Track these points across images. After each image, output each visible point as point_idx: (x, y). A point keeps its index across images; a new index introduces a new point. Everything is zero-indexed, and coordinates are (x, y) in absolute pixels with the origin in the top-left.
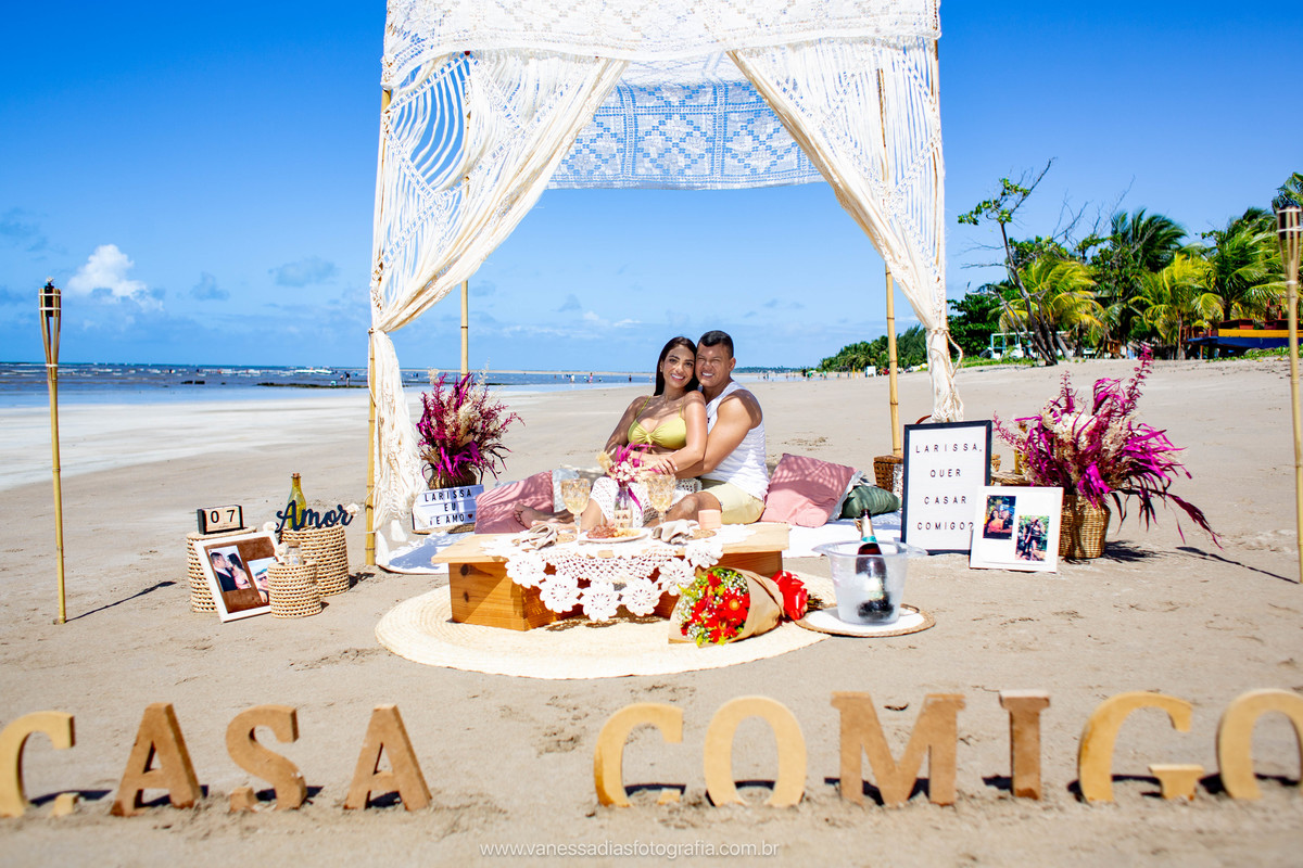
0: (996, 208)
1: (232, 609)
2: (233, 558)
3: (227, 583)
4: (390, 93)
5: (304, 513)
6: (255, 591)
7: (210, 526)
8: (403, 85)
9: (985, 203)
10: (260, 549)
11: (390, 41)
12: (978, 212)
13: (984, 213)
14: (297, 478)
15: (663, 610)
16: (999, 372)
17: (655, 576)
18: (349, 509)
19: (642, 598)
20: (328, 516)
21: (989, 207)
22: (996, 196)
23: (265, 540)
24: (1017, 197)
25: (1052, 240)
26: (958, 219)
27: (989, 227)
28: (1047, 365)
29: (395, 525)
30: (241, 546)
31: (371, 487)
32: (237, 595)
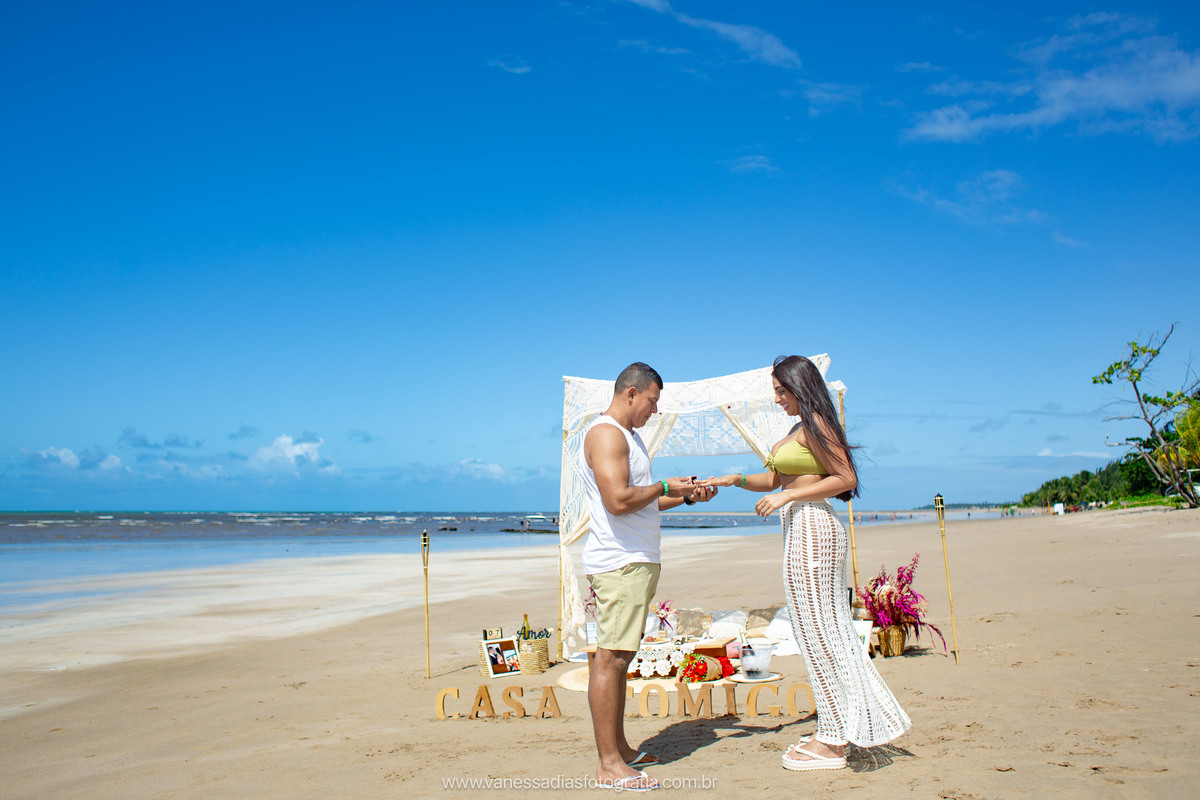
0: (1128, 368)
2: (497, 649)
3: (494, 661)
4: (566, 432)
5: (529, 632)
6: (505, 665)
7: (488, 636)
8: (573, 428)
9: (1116, 364)
10: (508, 646)
11: (566, 408)
12: (1111, 371)
13: (1115, 374)
14: (526, 616)
15: (673, 673)
16: (1144, 515)
17: (669, 658)
18: (549, 630)
19: (663, 668)
20: (540, 634)
21: (1120, 368)
22: (1127, 357)
23: (512, 642)
24: (1145, 357)
25: (1182, 395)
26: (1092, 380)
27: (1122, 386)
28: (1191, 507)
29: (571, 639)
30: (500, 643)
31: (560, 620)
32: (498, 667)
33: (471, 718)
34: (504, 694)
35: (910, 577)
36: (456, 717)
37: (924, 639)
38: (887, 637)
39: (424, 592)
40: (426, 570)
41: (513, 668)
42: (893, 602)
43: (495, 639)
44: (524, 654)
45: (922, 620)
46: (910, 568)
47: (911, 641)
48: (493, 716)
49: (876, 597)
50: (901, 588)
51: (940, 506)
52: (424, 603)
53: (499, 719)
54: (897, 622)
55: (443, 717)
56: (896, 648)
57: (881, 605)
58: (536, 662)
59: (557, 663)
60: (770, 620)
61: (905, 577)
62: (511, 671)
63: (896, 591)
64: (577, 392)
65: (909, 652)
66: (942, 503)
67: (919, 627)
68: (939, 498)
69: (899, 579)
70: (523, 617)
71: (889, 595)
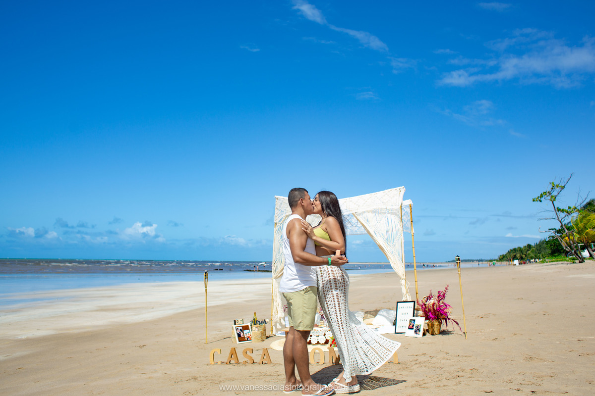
0: (550, 195)
1: (240, 341)
2: (241, 330)
3: (239, 335)
4: (276, 223)
5: (257, 321)
6: (244, 337)
7: (236, 323)
8: (280, 221)
9: (544, 193)
10: (246, 328)
11: (276, 211)
12: (542, 196)
13: (544, 197)
14: (255, 313)
15: (327, 342)
16: (557, 266)
17: (325, 335)
18: (266, 320)
19: (322, 340)
20: (262, 322)
21: (546, 195)
22: (549, 189)
23: (248, 326)
24: (558, 189)
25: (576, 208)
26: (532, 200)
27: (547, 203)
28: (580, 262)
29: (278, 324)
30: (243, 327)
31: (272, 315)
32: (241, 338)
33: (227, 364)
34: (243, 352)
35: (444, 296)
36: (219, 363)
37: (449, 326)
38: (433, 325)
39: (205, 300)
40: (206, 290)
41: (248, 339)
42: (435, 308)
43: (240, 324)
44: (254, 332)
45: (449, 317)
46: (444, 292)
47: (444, 327)
48: (238, 363)
49: (427, 306)
50: (439, 302)
51: (458, 261)
52: (205, 306)
53: (241, 365)
54: (437, 318)
55: (213, 363)
56: (437, 331)
57: (430, 310)
58: (260, 336)
59: (270, 336)
60: (375, 316)
61: (441, 296)
62: (247, 340)
63: (437, 303)
64: (281, 204)
65: (443, 333)
66: (459, 260)
67: (448, 320)
68: (458, 258)
69: (438, 297)
70: (254, 314)
71: (434, 304)
